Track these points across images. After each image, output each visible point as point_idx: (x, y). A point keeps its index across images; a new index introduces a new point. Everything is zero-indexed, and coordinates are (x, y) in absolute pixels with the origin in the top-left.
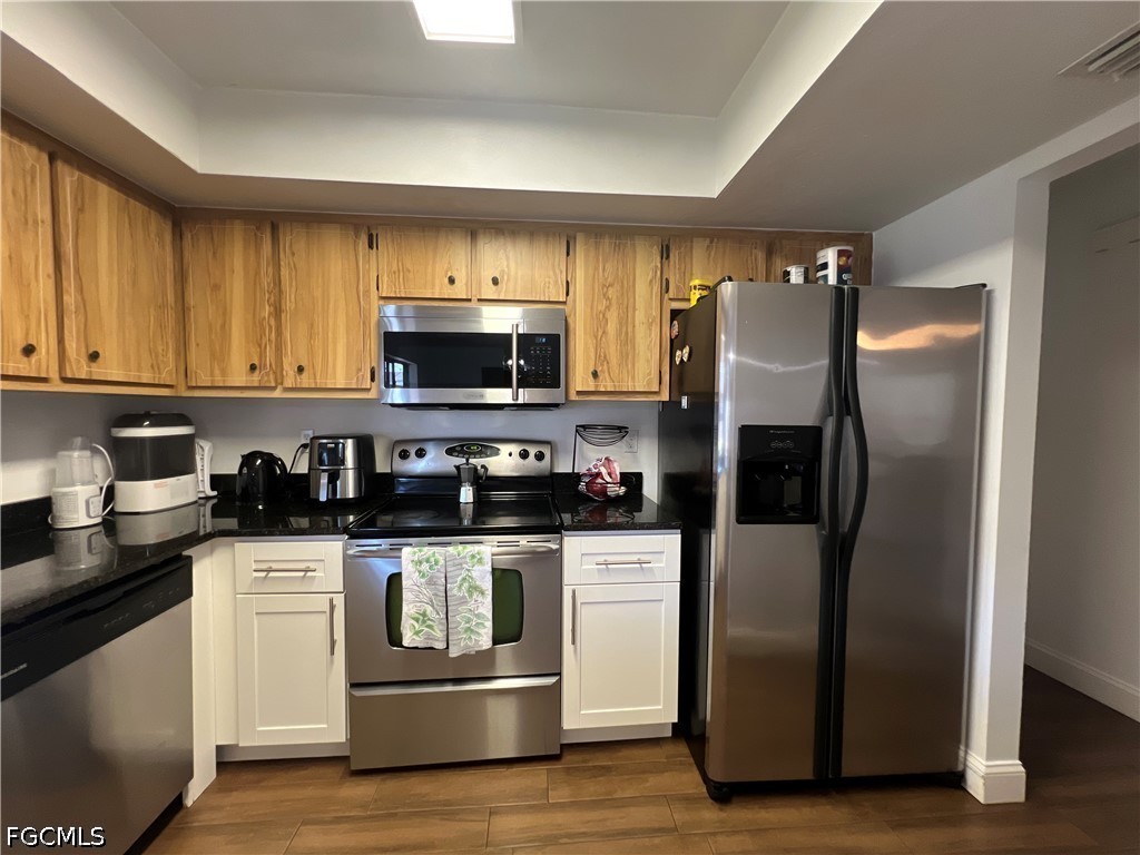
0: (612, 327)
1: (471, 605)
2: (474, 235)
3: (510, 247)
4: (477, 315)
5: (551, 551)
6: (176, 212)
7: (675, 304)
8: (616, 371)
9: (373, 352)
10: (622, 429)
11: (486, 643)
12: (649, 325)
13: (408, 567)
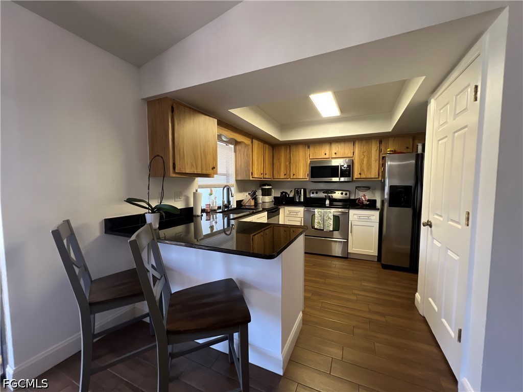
0: (365, 162)
1: (329, 221)
2: (331, 144)
3: (339, 146)
4: (331, 161)
5: (346, 212)
6: (273, 146)
7: (383, 155)
8: (366, 173)
9: (308, 170)
10: (368, 187)
11: (332, 230)
12: (376, 161)
13: (316, 213)
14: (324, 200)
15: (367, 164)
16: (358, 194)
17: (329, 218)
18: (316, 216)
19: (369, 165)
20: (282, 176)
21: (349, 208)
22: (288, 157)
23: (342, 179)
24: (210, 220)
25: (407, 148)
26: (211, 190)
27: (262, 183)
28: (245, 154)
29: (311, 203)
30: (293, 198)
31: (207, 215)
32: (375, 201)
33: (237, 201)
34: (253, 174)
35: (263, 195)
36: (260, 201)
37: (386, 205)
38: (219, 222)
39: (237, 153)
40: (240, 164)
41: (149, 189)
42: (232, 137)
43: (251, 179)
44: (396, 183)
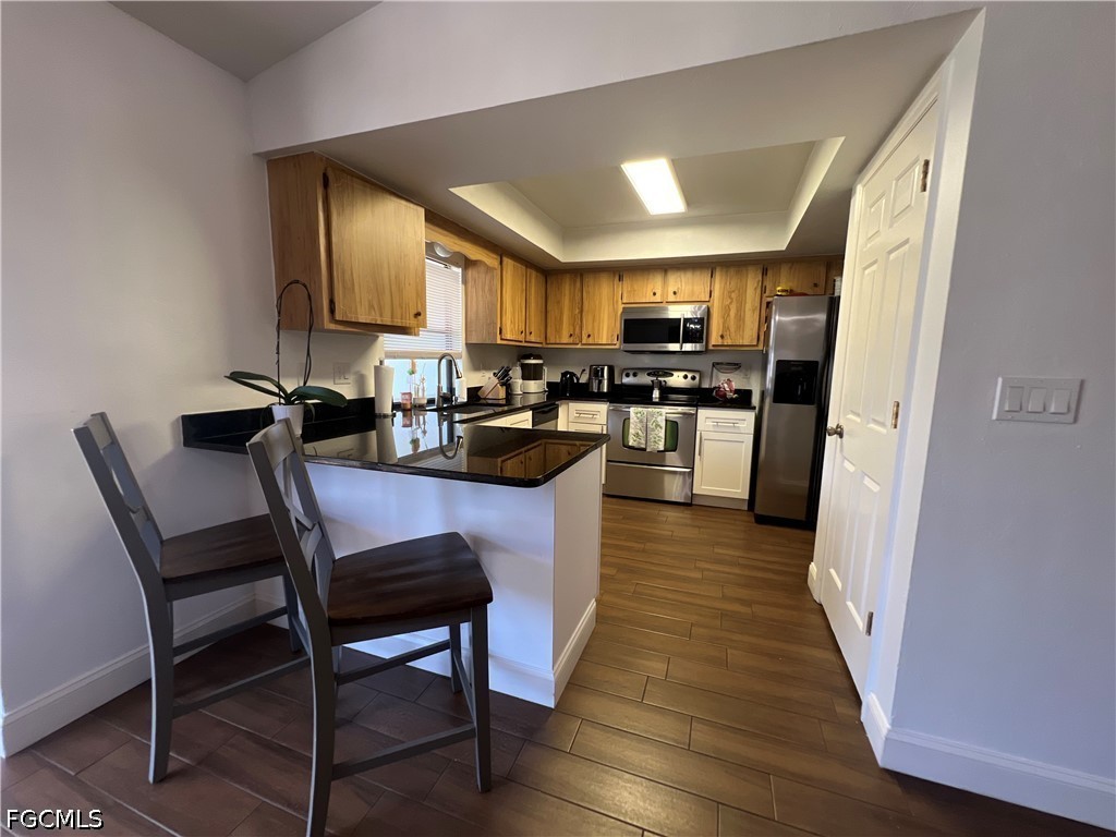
0: (732, 313)
1: (656, 432)
2: (666, 271)
3: (683, 276)
4: (666, 309)
5: (692, 414)
6: (546, 272)
7: (769, 299)
8: (733, 334)
9: (618, 328)
10: (735, 364)
11: (662, 448)
12: (754, 311)
13: (632, 415)
14: (648, 389)
15: (736, 315)
16: (717, 377)
17: (658, 425)
18: (631, 421)
19: (740, 318)
20: (565, 339)
21: (697, 406)
22: (578, 298)
23: (688, 347)
24: (411, 425)
25: (816, 285)
26: (413, 365)
27: (522, 353)
28: (487, 288)
29: (622, 396)
30: (587, 385)
31: (404, 416)
32: (748, 393)
33: (468, 389)
34: (503, 331)
35: (525, 377)
36: (518, 391)
37: (768, 401)
38: (431, 431)
39: (470, 285)
40: (474, 309)
41: (278, 353)
42: (457, 249)
43: (499, 342)
44: (789, 356)
